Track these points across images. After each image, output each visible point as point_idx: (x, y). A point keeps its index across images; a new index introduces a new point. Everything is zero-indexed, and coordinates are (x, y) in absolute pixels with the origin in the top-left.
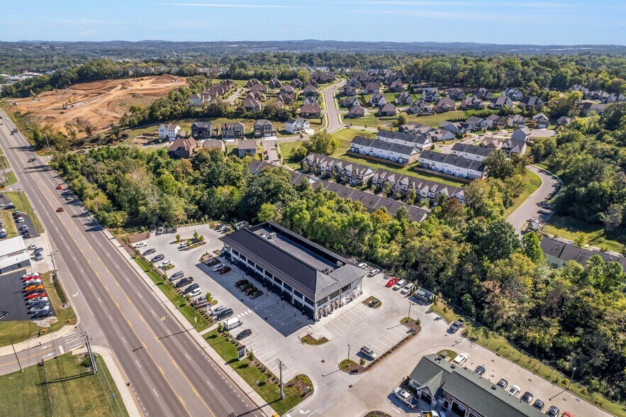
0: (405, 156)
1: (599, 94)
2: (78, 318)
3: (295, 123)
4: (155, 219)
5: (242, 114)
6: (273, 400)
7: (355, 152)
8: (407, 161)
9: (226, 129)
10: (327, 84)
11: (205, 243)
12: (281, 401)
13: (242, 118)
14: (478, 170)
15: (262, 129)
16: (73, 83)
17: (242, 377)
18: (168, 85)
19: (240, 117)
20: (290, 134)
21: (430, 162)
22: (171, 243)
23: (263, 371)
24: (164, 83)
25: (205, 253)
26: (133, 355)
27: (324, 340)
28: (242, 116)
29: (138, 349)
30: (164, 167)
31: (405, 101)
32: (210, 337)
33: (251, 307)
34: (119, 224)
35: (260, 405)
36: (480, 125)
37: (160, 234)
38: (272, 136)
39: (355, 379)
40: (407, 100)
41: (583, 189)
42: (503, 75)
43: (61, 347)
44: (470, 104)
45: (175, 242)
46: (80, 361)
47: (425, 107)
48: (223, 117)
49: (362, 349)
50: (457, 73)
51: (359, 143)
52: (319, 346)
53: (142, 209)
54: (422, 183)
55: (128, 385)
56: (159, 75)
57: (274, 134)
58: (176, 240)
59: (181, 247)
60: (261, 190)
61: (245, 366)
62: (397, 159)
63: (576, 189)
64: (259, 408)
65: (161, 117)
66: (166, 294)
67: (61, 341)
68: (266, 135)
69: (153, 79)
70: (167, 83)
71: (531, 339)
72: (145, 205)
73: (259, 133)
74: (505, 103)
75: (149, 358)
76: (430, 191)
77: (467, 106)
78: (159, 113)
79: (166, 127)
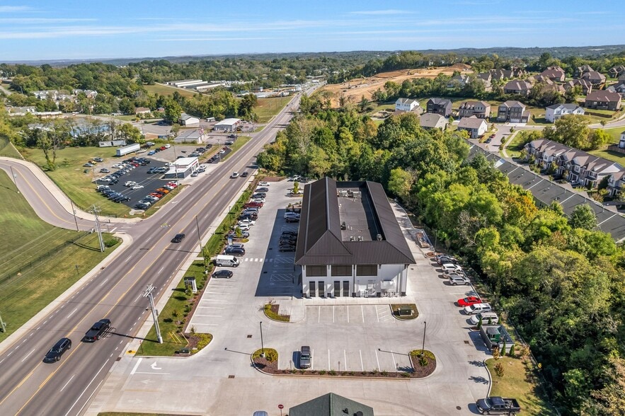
2: (154, 215)
3: (557, 110)
9: (465, 108)
12: (156, 344)
15: (508, 112)
16: (378, 72)
17: (166, 305)
27: (286, 318)
29: (145, 249)
32: (197, 265)
35: (137, 336)
38: (521, 122)
39: (249, 373)
48: (474, 98)
52: (269, 321)
53: (296, 156)
57: (524, 120)
59: (290, 194)
64: (134, 338)
69: (446, 68)
73: (504, 117)
78: (408, 90)
79: (403, 102)
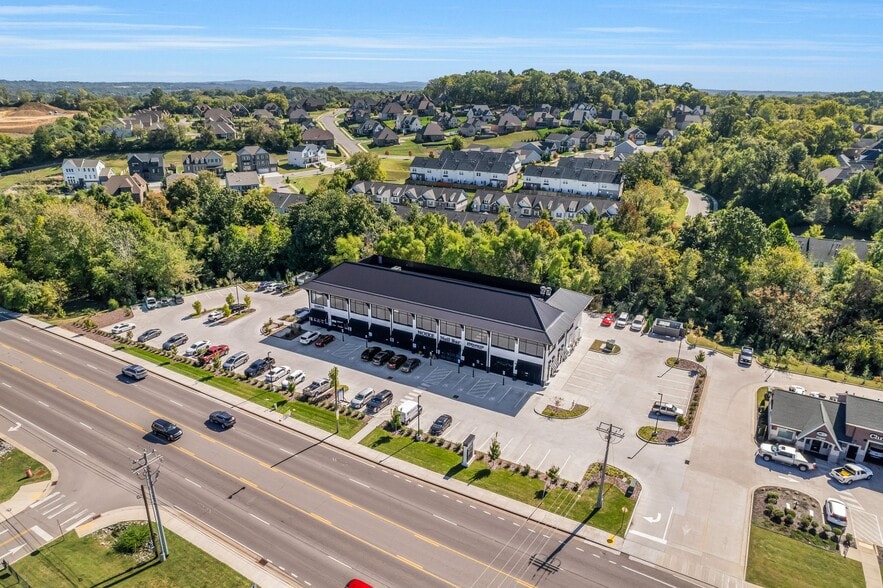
0: (501, 176)
1: (681, 109)
2: (49, 465)
3: (305, 151)
4: (130, 287)
5: (209, 143)
6: (585, 516)
7: (418, 179)
8: (505, 182)
9: (192, 163)
10: (319, 112)
11: (252, 311)
13: (211, 149)
14: (614, 182)
15: (253, 161)
17: (493, 491)
18: (42, 118)
19: (207, 149)
20: (297, 168)
21: (540, 180)
22: (185, 319)
23: (525, 473)
24: (33, 115)
25: (268, 322)
26: (233, 506)
28: (209, 146)
29: (237, 492)
30: (116, 206)
31: (447, 125)
32: (379, 442)
33: (416, 385)
34: (50, 304)
35: (571, 531)
36: (565, 144)
37: (152, 309)
38: (270, 171)
39: (682, 450)
40: (450, 123)
41: (767, 185)
42: (564, 89)
43: (36, 529)
44: (541, 121)
45: (191, 316)
46: (107, 545)
47: (483, 127)
48: (177, 149)
49: (655, 406)
50: (505, 87)
51: (424, 166)
52: (581, 418)
53: (100, 271)
54: (551, 202)
55: (263, 562)
56: (14, 106)
57: (274, 169)
58: (195, 312)
59: (210, 321)
60: (328, 216)
61: (483, 474)
62: (488, 182)
63: (759, 186)
64: (573, 535)
65: (59, 153)
66: (231, 392)
67: (29, 516)
68: (260, 170)
69: (10, 111)
70: (40, 115)
71: (856, 354)
72: (105, 263)
73: (249, 168)
74: (584, 119)
75: (275, 504)
76: (567, 210)
77: (538, 124)
78: (52, 146)
79: (78, 165)
